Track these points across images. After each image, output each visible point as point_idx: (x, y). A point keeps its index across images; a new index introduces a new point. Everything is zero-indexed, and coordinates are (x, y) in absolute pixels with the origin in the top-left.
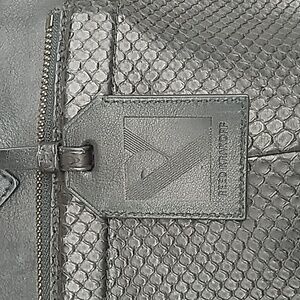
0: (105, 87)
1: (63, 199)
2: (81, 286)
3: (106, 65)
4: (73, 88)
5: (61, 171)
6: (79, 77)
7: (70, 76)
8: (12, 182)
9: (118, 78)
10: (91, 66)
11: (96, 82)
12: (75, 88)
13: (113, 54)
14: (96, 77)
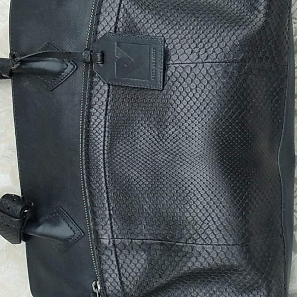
0: (113, 29)
1: (93, 75)
2: (97, 111)
3: (115, 19)
4: (100, 28)
5: (91, 63)
6: (103, 23)
7: (100, 23)
8: (74, 67)
9: (119, 25)
10: (108, 19)
11: (110, 26)
12: (101, 27)
13: (118, 14)
14: (110, 24)
